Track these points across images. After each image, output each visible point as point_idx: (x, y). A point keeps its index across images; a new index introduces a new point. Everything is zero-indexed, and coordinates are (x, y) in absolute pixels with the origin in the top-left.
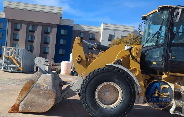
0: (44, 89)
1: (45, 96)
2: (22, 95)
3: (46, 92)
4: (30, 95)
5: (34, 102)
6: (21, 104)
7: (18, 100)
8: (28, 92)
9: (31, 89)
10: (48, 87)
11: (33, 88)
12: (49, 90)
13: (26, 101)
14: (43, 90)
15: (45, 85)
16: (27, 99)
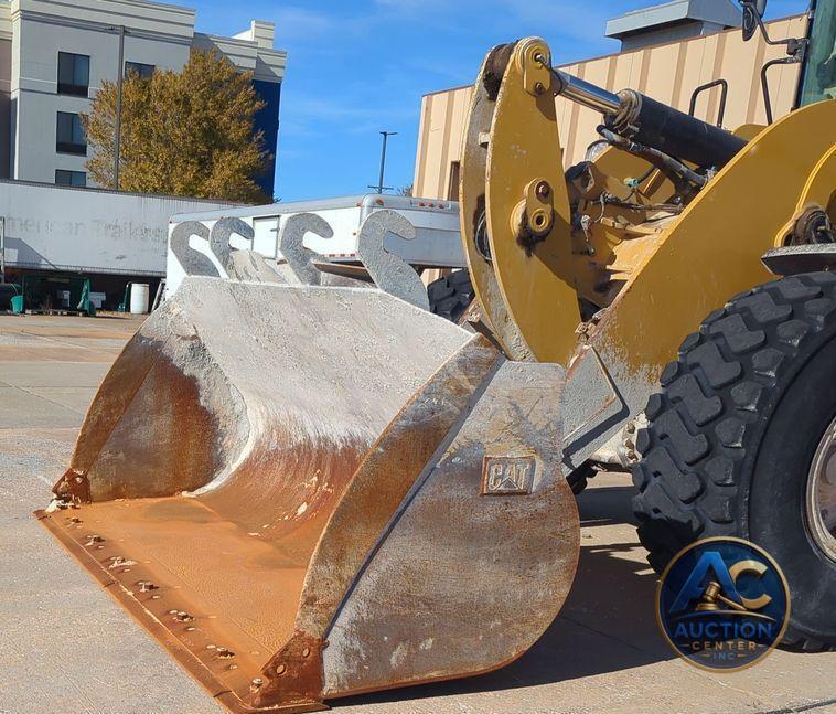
0: (509, 484)
1: (507, 546)
2: (340, 559)
3: (519, 508)
4: (405, 551)
5: (429, 603)
6: (336, 636)
7: (310, 601)
8: (386, 528)
9: (409, 495)
10: (539, 464)
11: (427, 490)
12: (544, 491)
13: (372, 603)
14: (500, 494)
15: (517, 452)
16: (381, 584)
